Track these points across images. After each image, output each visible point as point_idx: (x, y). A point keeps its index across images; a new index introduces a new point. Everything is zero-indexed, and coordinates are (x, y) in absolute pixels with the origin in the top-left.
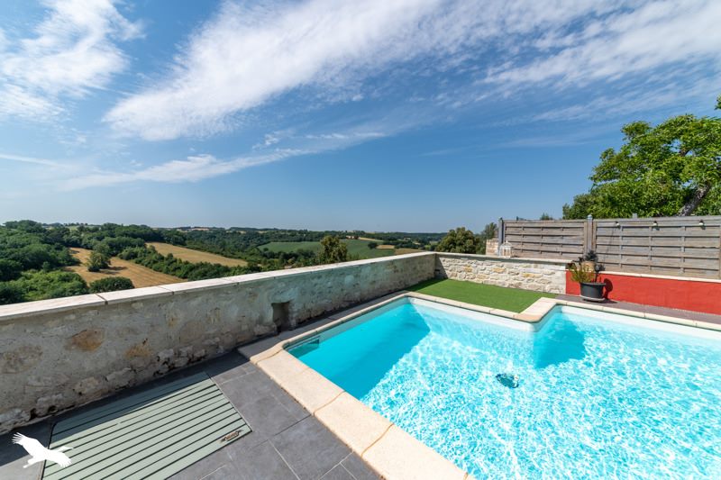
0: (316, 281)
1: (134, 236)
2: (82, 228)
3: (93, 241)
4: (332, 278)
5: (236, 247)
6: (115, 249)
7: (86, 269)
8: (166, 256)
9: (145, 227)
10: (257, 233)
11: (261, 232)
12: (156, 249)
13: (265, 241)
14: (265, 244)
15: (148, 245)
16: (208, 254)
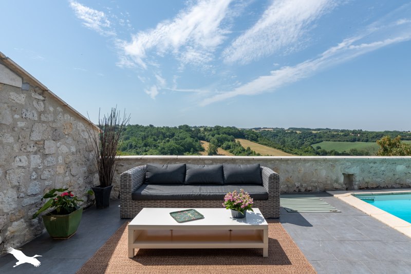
0: (372, 165)
1: (229, 134)
2: (206, 129)
3: (210, 137)
4: (385, 165)
5: (293, 144)
6: (219, 143)
7: (207, 153)
8: (246, 149)
9: (234, 128)
10: (311, 133)
11: (314, 132)
12: (241, 143)
13: (318, 140)
14: (318, 142)
15: (237, 140)
16: (273, 149)
